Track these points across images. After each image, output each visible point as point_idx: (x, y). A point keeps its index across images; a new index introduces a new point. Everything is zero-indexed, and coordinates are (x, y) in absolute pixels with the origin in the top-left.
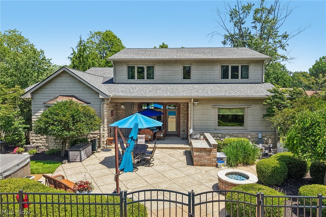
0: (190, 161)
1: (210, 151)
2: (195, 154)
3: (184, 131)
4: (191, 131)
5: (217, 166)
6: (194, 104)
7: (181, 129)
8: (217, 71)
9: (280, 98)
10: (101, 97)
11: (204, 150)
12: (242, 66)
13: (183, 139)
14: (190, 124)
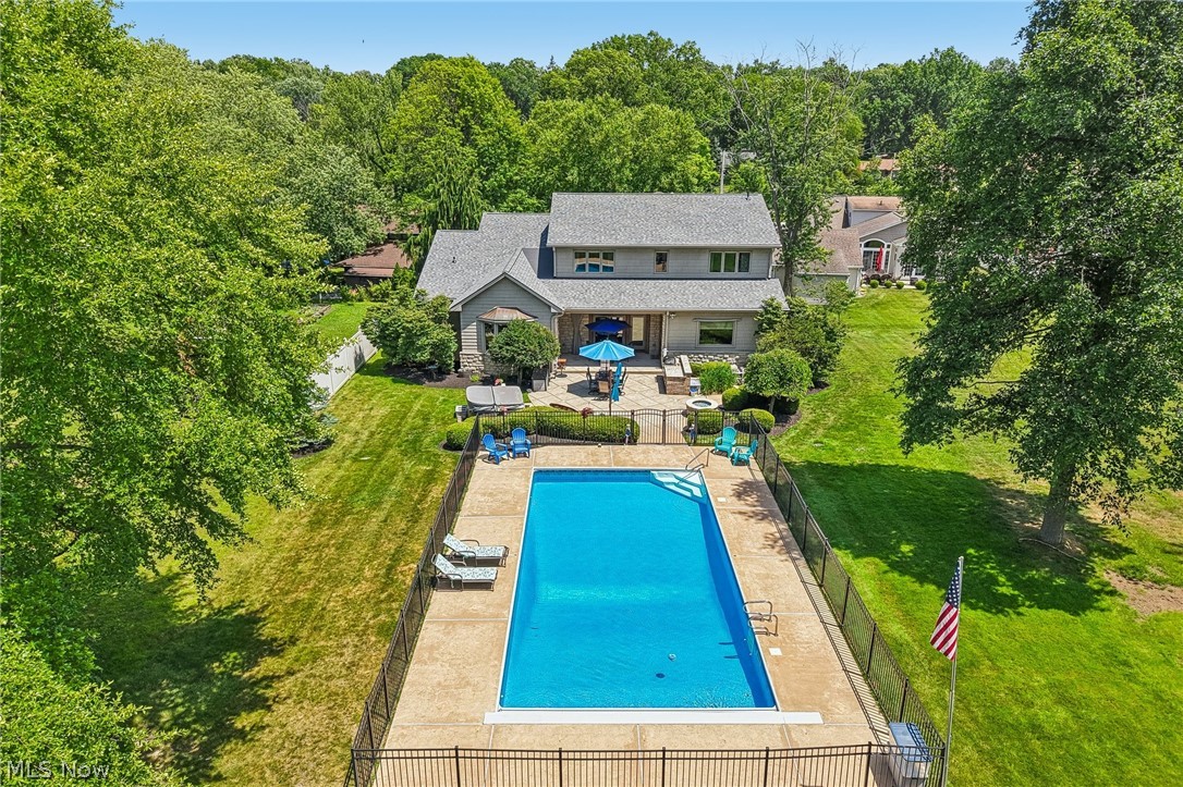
0: (663, 390)
1: (684, 379)
2: (668, 382)
3: (654, 345)
4: (665, 352)
5: (690, 394)
6: (670, 317)
7: (651, 343)
8: (705, 262)
9: (773, 314)
10: (553, 310)
11: (678, 379)
12: (740, 254)
13: (653, 357)
14: (664, 342)
